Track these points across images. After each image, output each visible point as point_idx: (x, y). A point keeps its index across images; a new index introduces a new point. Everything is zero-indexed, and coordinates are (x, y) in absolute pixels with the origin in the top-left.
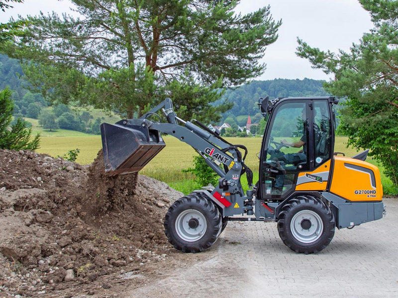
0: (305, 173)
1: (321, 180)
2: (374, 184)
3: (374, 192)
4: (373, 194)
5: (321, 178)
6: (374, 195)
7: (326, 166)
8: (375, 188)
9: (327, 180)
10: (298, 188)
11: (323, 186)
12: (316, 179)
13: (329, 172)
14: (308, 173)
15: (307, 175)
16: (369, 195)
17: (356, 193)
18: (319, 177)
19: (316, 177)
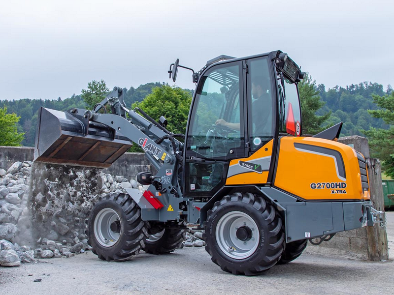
0: (239, 160)
1: (259, 169)
2: (343, 173)
3: (343, 185)
4: (341, 189)
5: (260, 166)
6: (343, 190)
7: (266, 149)
8: (343, 179)
9: (269, 169)
10: (229, 182)
11: (263, 178)
12: (253, 169)
13: (270, 157)
14: (242, 160)
15: (241, 163)
16: (335, 190)
17: (313, 187)
18: (257, 165)
19: (253, 165)
